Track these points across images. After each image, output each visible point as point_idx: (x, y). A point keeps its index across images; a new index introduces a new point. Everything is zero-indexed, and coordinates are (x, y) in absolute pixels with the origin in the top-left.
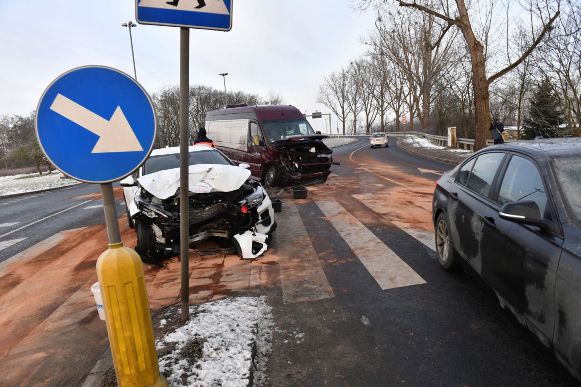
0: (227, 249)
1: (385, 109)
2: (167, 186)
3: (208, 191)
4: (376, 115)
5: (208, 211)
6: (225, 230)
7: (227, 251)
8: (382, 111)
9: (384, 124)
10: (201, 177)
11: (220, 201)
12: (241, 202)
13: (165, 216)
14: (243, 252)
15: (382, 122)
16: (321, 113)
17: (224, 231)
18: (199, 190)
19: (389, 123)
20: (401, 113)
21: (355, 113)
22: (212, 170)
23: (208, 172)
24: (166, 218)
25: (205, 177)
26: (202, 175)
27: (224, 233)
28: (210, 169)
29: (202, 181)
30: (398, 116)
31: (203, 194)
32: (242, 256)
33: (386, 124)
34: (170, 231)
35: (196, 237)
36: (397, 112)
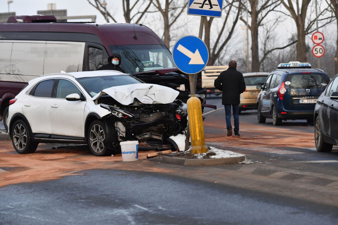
0: (166, 145)
1: (263, 8)
2: (125, 97)
3: (151, 102)
4: (235, 23)
5: (152, 118)
6: (161, 134)
7: (167, 147)
8: (255, 14)
9: (261, 54)
10: (144, 92)
11: (158, 111)
12: (177, 111)
13: (131, 116)
14: (179, 147)
15: (255, 47)
16: (65, 12)
17: (159, 135)
18: (145, 101)
19: (277, 53)
20: (312, 22)
21: (165, 14)
22: (152, 87)
23: (150, 89)
24: (131, 117)
25: (148, 92)
26: (146, 91)
27: (160, 136)
28: (151, 87)
29: (146, 95)
30: (302, 32)
31: (147, 104)
32: (179, 150)
33: (266, 53)
34: (135, 127)
35: (145, 135)
36: (299, 19)
